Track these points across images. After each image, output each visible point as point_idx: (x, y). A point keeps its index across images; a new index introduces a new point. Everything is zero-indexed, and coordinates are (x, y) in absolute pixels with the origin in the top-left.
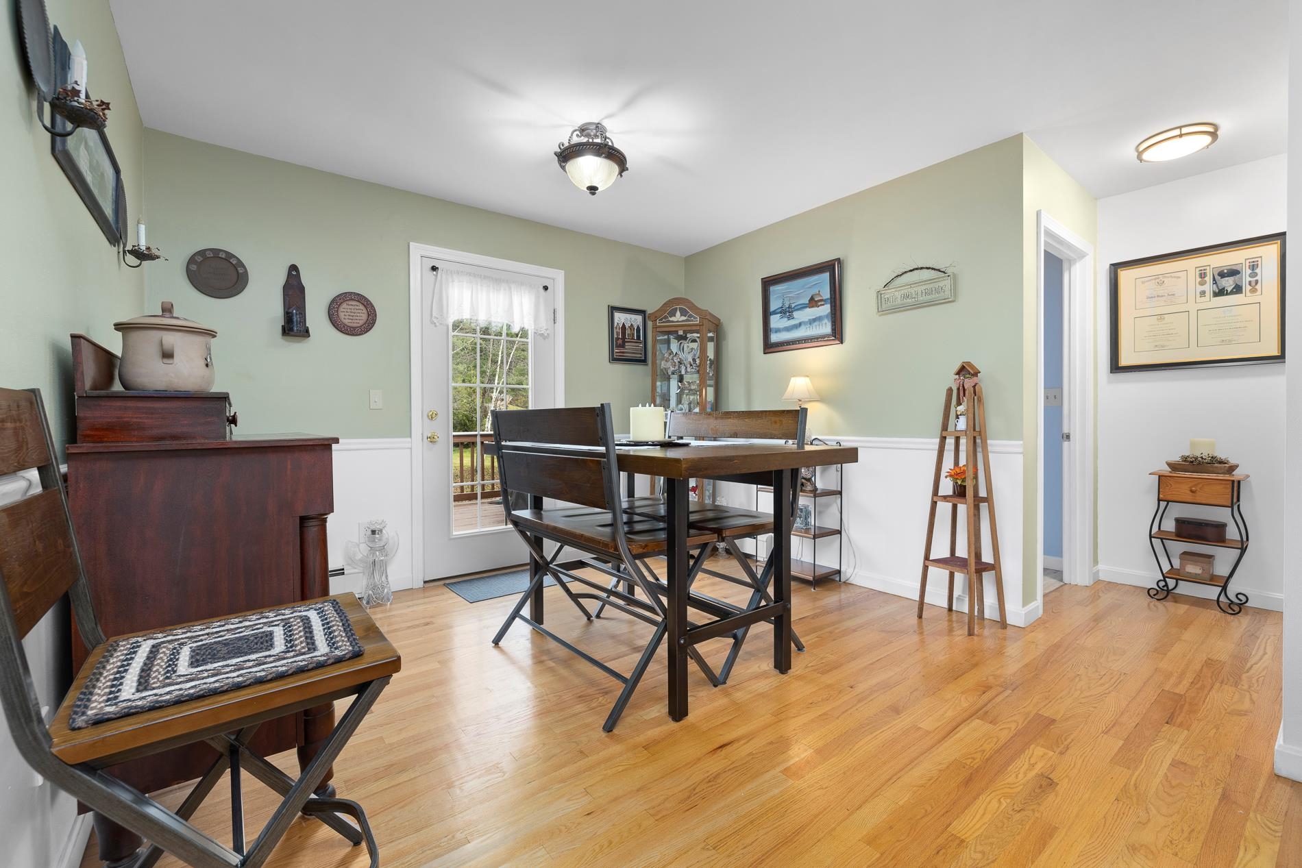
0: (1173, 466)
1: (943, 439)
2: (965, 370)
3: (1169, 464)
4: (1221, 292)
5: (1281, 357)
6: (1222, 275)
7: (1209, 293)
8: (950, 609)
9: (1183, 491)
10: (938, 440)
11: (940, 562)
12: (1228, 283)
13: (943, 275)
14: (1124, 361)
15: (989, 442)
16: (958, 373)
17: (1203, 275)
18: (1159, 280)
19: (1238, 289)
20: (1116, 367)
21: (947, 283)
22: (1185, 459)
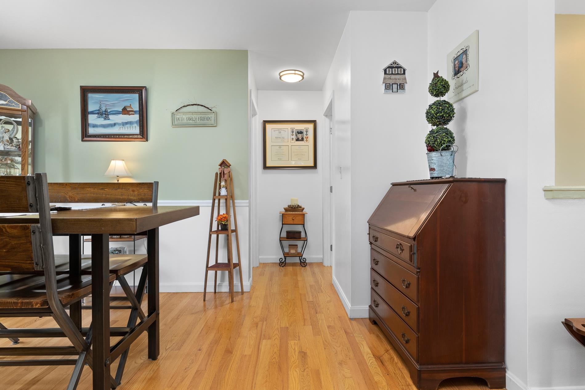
0: (286, 210)
1: (214, 200)
2: (224, 164)
3: (285, 209)
4: (298, 140)
5: (315, 167)
6: (298, 133)
7: (294, 139)
8: (215, 292)
9: (289, 220)
10: (211, 201)
11: (213, 267)
12: (300, 136)
13: (210, 111)
14: (268, 165)
15: (235, 201)
16: (221, 165)
17: (293, 132)
18: (279, 130)
19: (302, 139)
20: (265, 167)
21: (212, 116)
22: (289, 206)
